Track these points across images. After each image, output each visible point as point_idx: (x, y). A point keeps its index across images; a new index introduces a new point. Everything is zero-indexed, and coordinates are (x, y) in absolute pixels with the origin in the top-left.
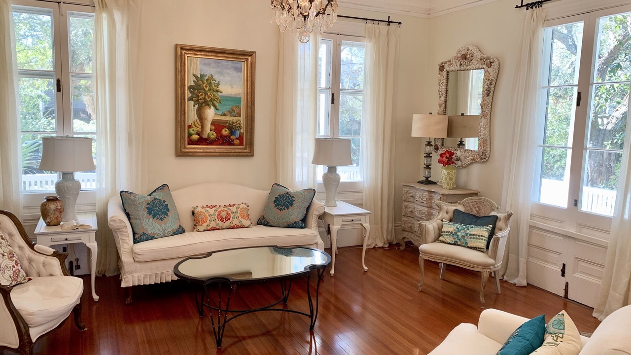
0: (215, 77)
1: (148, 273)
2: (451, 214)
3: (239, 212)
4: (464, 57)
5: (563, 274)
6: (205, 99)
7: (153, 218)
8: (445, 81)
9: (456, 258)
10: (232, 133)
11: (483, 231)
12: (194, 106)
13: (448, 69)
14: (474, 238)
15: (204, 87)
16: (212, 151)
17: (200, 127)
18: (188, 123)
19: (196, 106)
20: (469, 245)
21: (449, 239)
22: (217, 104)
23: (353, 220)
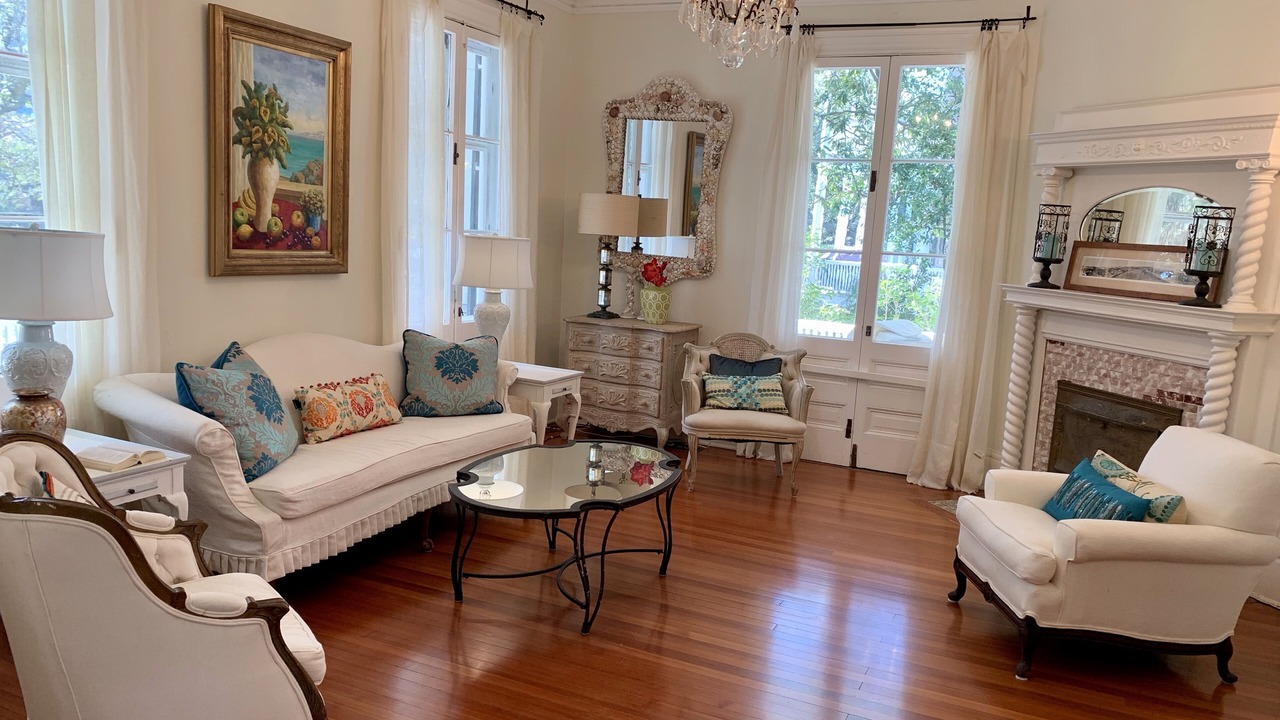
0: (281, 92)
1: (306, 541)
2: (707, 363)
3: (382, 391)
4: (666, 97)
5: (848, 434)
6: (263, 141)
7: (269, 419)
8: (620, 135)
9: (755, 429)
10: (309, 221)
11: (771, 382)
12: (243, 157)
13: (627, 114)
14: (767, 395)
15: (262, 115)
16: (276, 261)
17: (254, 206)
18: (234, 197)
19: (248, 157)
20: (763, 407)
21: (728, 402)
22: (283, 155)
23: (565, 389)
